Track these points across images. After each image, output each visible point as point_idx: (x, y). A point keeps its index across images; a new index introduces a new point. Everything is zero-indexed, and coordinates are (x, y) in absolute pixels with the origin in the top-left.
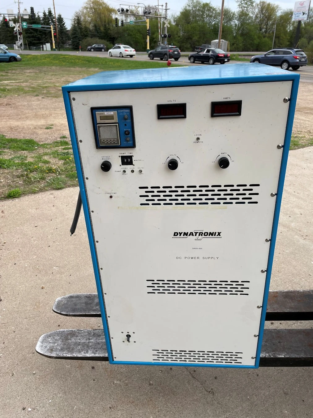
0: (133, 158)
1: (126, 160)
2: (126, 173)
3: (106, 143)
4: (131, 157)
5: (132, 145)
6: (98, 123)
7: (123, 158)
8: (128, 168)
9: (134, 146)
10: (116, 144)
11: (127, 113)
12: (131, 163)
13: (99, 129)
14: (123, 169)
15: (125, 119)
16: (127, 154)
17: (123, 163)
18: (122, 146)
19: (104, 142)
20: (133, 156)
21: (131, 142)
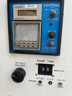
2: (42, 84)
13: (15, 28)
16: (46, 63)
19: (20, 44)
20: (54, 65)
21: (54, 48)
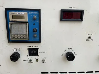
0: (39, 51)
1: (32, 52)
2: (32, 62)
3: (16, 38)
4: (36, 50)
5: (38, 40)
6: (10, 21)
7: (30, 50)
8: (34, 58)
9: (40, 41)
10: (25, 39)
11: (35, 14)
12: (36, 54)
13: (11, 27)
14: (30, 59)
15: (34, 19)
16: (33, 47)
17: (30, 54)
18: (30, 40)
19: (14, 37)
20: (39, 49)
21: (37, 38)
